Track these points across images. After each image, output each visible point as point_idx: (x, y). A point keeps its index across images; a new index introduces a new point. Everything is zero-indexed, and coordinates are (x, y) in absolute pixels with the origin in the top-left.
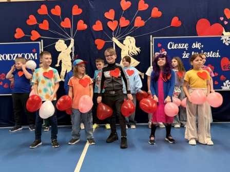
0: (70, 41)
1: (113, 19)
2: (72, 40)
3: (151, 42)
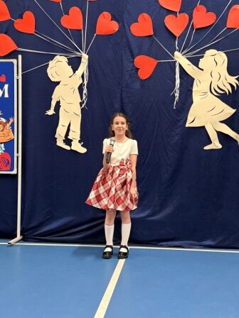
0: (79, 59)
2: (85, 57)
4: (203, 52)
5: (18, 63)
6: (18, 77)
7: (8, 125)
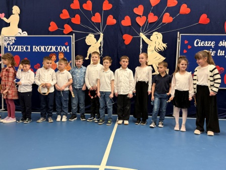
0: (99, 35)
1: (141, 15)
3: (178, 39)
4: (152, 33)
5: (73, 37)
6: (73, 43)
7: (69, 64)
